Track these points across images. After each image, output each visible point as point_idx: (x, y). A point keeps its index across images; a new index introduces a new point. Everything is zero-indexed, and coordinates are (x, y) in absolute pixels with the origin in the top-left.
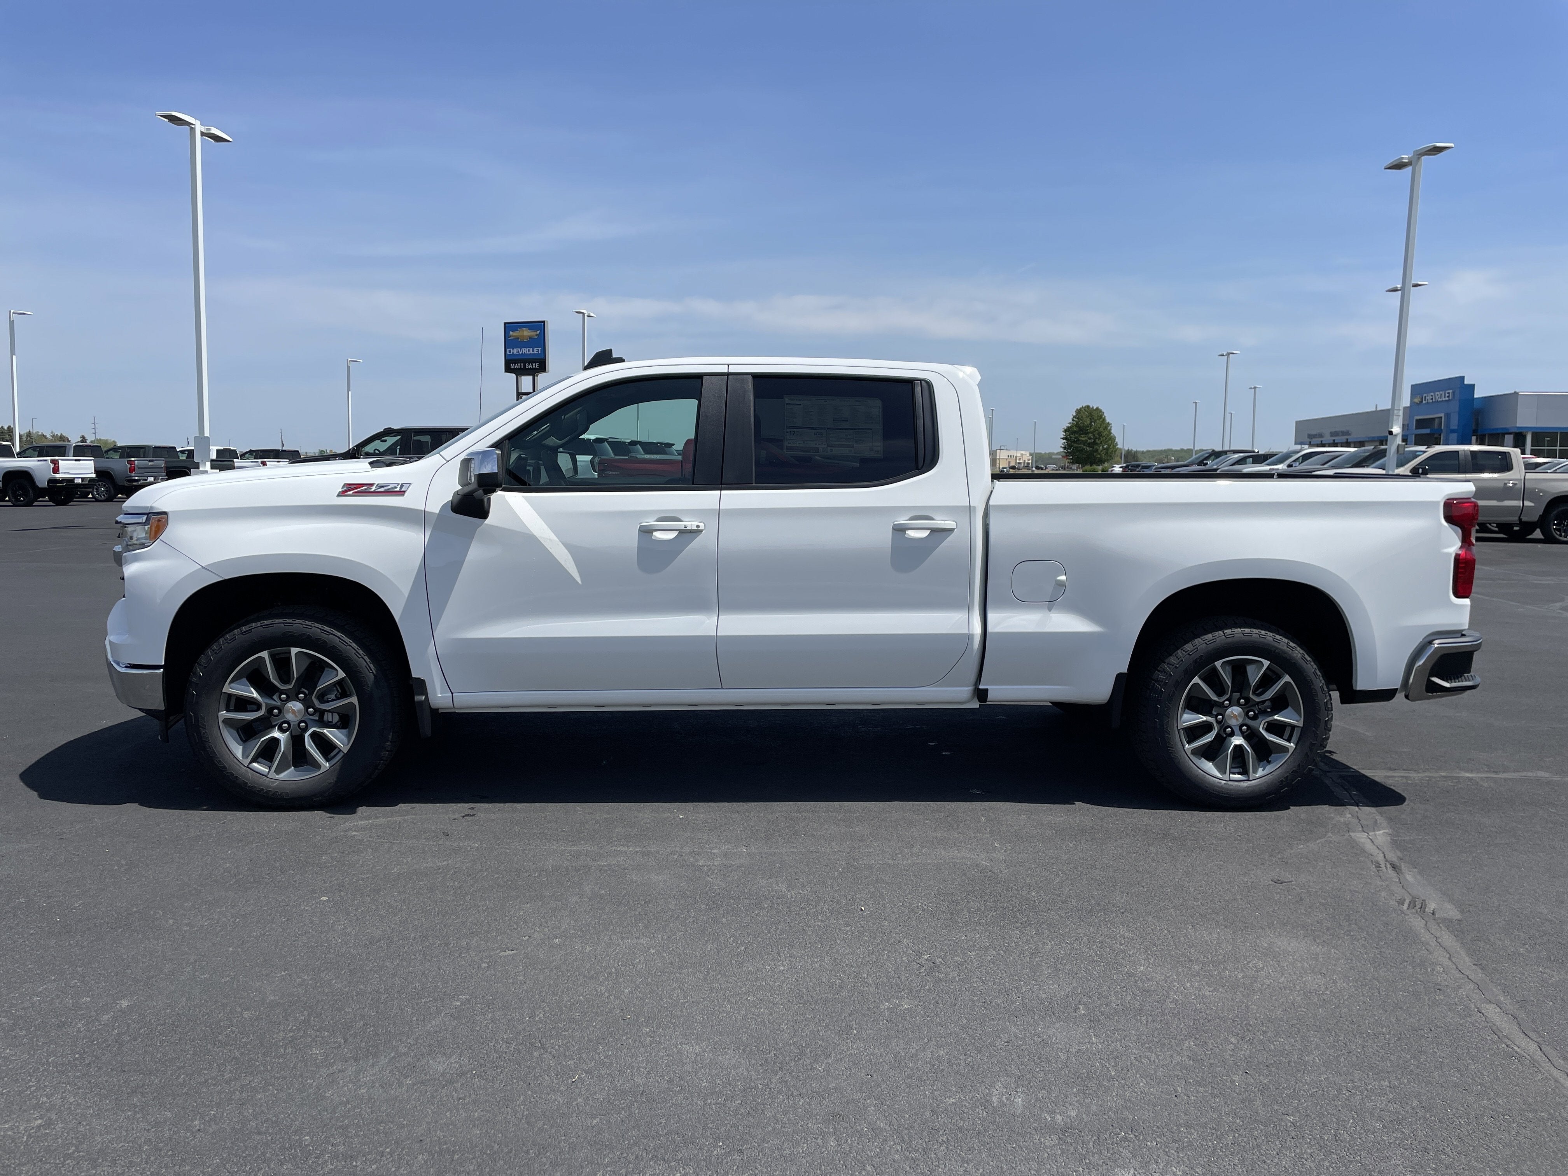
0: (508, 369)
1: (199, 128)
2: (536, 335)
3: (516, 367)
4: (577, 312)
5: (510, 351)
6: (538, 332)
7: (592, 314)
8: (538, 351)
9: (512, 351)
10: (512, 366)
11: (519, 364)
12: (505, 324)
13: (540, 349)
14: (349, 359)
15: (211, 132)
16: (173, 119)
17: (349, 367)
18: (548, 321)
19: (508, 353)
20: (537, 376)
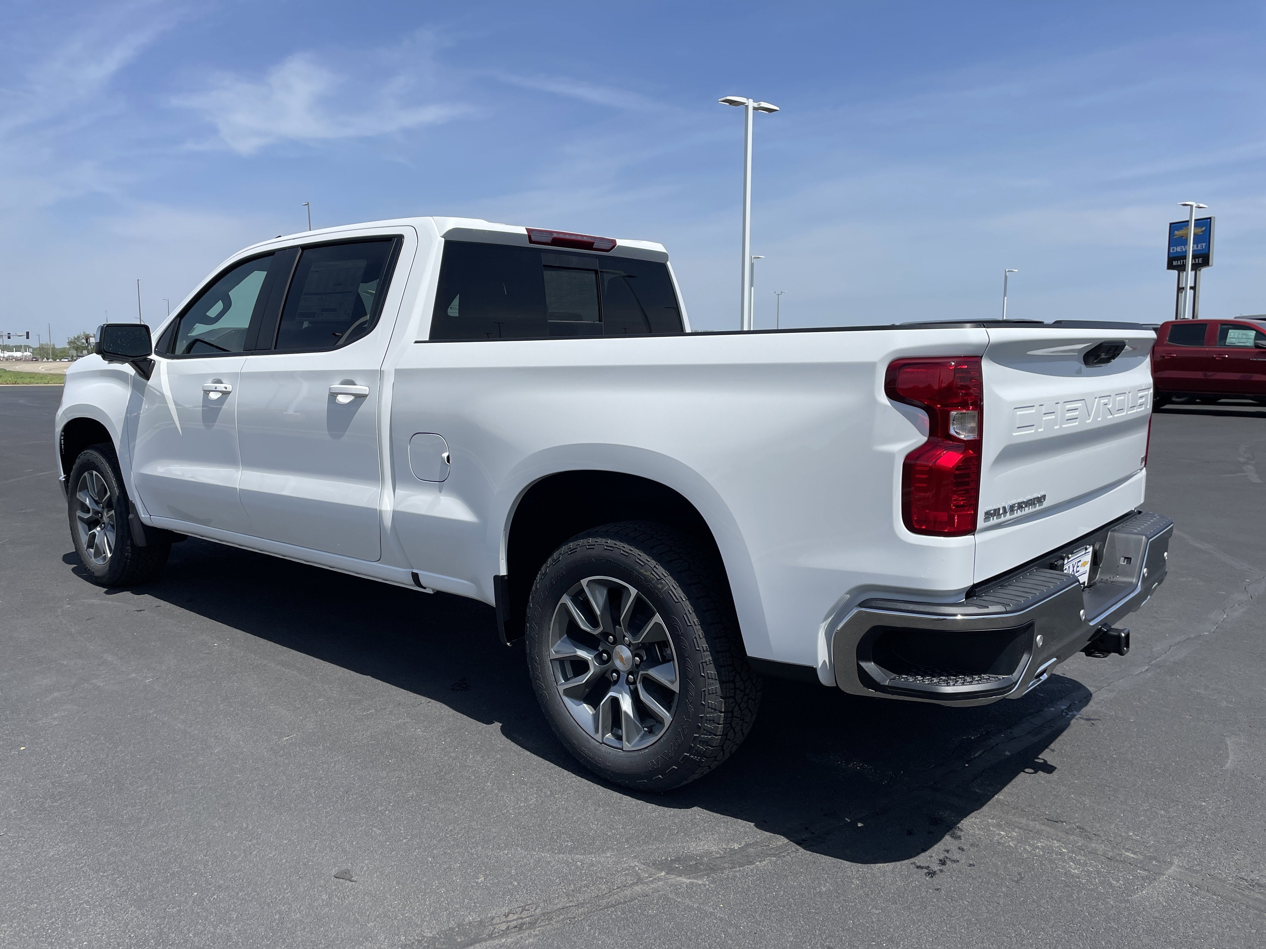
0: (1170, 266)
1: (751, 104)
2: (1202, 231)
3: (1179, 263)
4: (1184, 205)
5: (1173, 250)
6: (1204, 228)
7: (1201, 205)
8: (1202, 247)
9: (1175, 249)
10: (1175, 263)
11: (1182, 261)
12: (1171, 224)
13: (1204, 244)
14: (1007, 270)
15: (761, 106)
16: (731, 102)
17: (1006, 277)
18: (1214, 217)
19: (1171, 251)
20: (1200, 270)
